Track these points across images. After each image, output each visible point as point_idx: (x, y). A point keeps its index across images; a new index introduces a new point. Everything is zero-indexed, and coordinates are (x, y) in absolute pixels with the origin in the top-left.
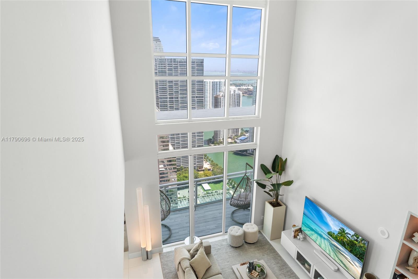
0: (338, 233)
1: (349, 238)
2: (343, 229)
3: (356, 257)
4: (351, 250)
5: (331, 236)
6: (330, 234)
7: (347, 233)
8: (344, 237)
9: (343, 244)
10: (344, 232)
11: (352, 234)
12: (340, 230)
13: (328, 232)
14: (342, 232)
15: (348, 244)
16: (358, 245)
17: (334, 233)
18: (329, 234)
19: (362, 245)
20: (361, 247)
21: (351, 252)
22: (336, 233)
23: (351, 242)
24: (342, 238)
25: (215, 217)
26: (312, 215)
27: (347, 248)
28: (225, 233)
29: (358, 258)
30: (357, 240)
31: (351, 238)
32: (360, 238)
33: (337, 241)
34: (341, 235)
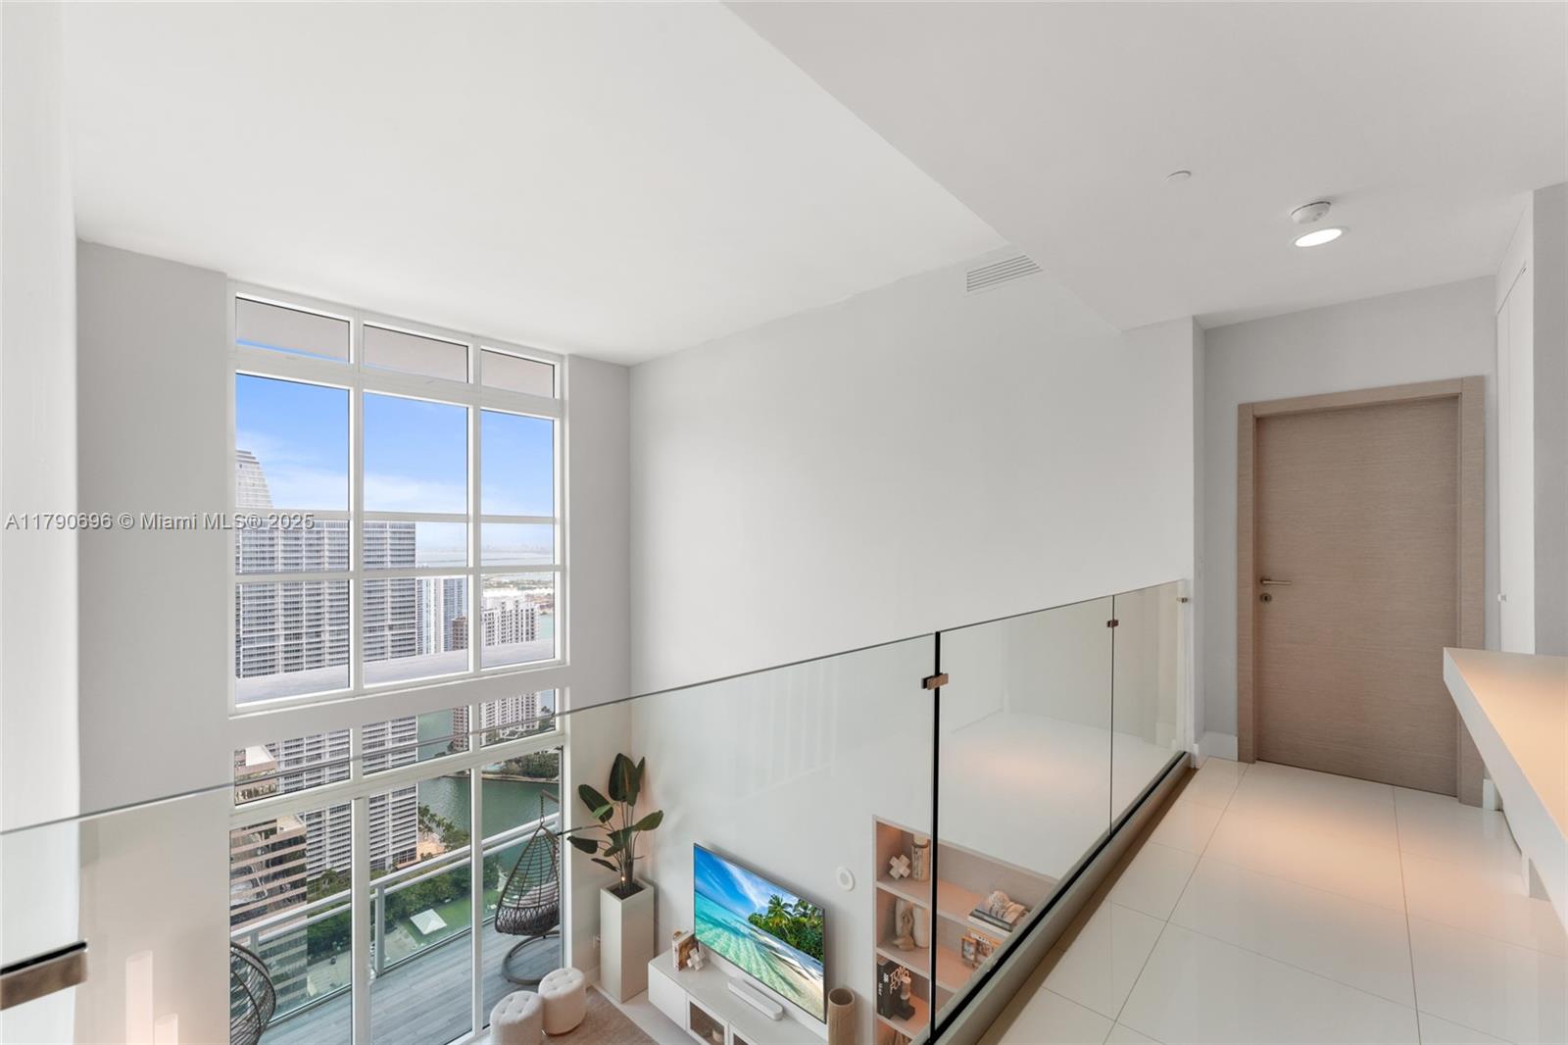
0: (770, 912)
1: (790, 914)
2: (776, 898)
3: (809, 954)
4: (798, 943)
5: (756, 924)
6: (754, 920)
7: (785, 904)
8: (782, 916)
9: (780, 934)
10: (779, 904)
11: (794, 904)
12: (771, 902)
13: (748, 916)
14: (776, 905)
15: (790, 932)
16: (808, 925)
17: (761, 916)
18: (751, 922)
19: (816, 922)
20: (815, 927)
21: (798, 946)
22: (765, 913)
23: (796, 922)
24: (777, 920)
25: (448, 991)
26: (713, 886)
27: (790, 940)
28: (484, 1028)
29: (814, 956)
30: (804, 915)
31: (793, 914)
32: (810, 906)
33: (770, 931)
34: (776, 915)
